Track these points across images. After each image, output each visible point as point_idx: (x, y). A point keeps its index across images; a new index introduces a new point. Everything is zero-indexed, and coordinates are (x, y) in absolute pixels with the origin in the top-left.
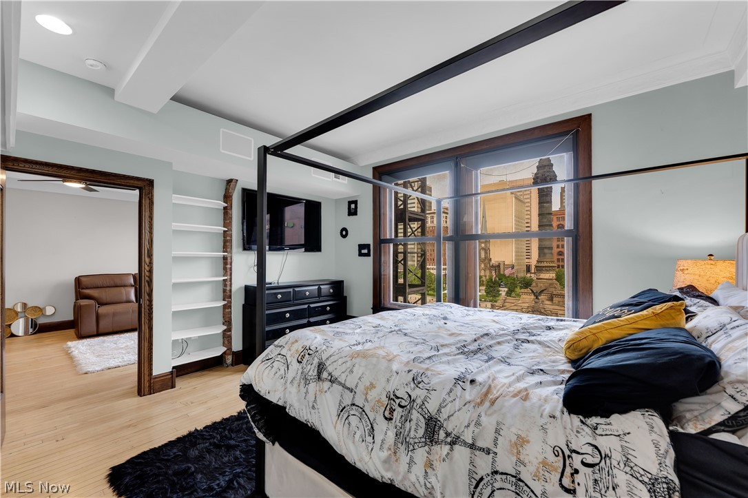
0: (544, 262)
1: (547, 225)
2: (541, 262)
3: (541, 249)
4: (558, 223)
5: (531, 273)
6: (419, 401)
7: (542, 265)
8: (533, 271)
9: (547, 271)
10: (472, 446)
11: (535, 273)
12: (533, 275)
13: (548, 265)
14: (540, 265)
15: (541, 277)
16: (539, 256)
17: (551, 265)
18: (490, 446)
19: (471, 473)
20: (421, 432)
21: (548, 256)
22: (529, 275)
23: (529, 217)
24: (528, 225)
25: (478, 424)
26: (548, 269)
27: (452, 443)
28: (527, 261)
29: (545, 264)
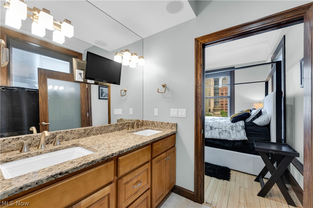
0: (216, 107)
1: (217, 93)
2: (215, 107)
3: (215, 103)
4: (221, 92)
5: (211, 112)
6: (208, 125)
7: (216, 109)
8: (211, 111)
9: (217, 111)
10: (219, 128)
11: (212, 112)
12: (211, 113)
13: (218, 109)
14: (215, 109)
15: (215, 113)
16: (214, 105)
17: (219, 109)
18: (221, 128)
19: (219, 132)
20: (209, 129)
21: (218, 105)
22: (210, 113)
23: (210, 90)
24: (209, 93)
25: (219, 126)
26: (218, 110)
27: (215, 129)
28: (209, 107)
29: (217, 108)
